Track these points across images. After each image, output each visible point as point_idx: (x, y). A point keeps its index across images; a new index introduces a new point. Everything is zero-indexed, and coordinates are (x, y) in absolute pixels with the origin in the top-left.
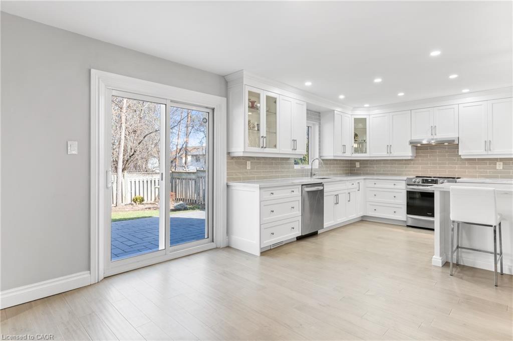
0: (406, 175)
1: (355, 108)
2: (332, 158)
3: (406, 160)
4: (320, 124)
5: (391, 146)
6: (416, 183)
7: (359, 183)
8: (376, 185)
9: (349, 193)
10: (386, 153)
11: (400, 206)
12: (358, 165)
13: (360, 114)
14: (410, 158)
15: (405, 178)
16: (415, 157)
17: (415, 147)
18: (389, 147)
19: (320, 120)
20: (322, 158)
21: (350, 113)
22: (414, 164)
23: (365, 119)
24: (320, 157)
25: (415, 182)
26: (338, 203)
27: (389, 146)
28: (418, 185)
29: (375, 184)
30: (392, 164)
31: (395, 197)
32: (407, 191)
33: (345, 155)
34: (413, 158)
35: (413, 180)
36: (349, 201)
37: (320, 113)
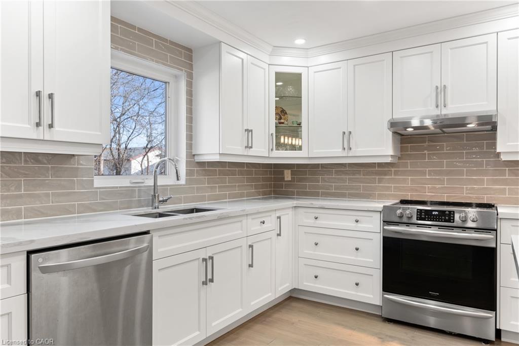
0: (381, 197)
1: (277, 49)
2: (217, 158)
3: (380, 165)
4: (190, 76)
5: (350, 133)
6: (405, 220)
7: (279, 218)
8: (318, 221)
9: (251, 246)
10: (341, 150)
11: (369, 271)
12: (288, 175)
13: (289, 63)
14: (389, 160)
15: (379, 205)
16: (399, 158)
17: (399, 137)
18: (347, 136)
19: (191, 67)
20: (198, 159)
21: (266, 59)
22: (396, 173)
23: (300, 75)
24: (191, 155)
25: (401, 217)
26: (212, 280)
27: (347, 133)
28: (408, 224)
29: (316, 218)
30: (354, 174)
31: (357, 249)
32: (384, 238)
33: (251, 152)
34: (396, 161)
35: (399, 212)
36: (251, 266)
37: (190, 50)
